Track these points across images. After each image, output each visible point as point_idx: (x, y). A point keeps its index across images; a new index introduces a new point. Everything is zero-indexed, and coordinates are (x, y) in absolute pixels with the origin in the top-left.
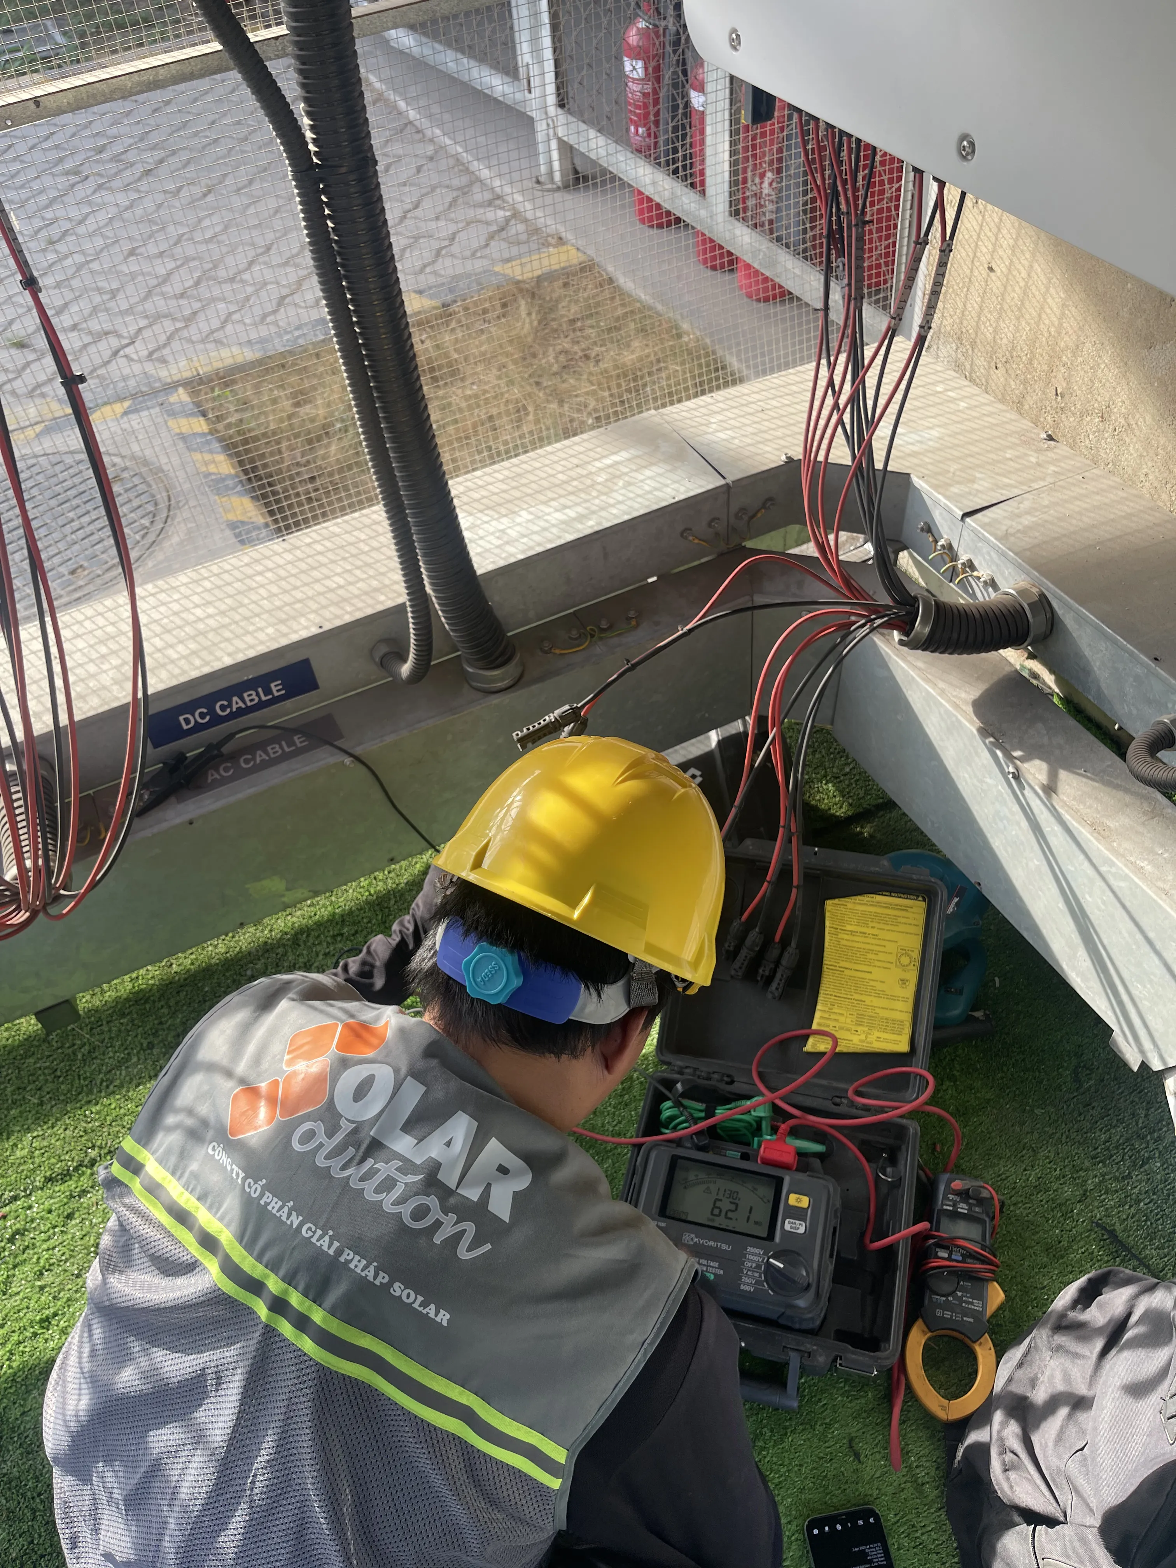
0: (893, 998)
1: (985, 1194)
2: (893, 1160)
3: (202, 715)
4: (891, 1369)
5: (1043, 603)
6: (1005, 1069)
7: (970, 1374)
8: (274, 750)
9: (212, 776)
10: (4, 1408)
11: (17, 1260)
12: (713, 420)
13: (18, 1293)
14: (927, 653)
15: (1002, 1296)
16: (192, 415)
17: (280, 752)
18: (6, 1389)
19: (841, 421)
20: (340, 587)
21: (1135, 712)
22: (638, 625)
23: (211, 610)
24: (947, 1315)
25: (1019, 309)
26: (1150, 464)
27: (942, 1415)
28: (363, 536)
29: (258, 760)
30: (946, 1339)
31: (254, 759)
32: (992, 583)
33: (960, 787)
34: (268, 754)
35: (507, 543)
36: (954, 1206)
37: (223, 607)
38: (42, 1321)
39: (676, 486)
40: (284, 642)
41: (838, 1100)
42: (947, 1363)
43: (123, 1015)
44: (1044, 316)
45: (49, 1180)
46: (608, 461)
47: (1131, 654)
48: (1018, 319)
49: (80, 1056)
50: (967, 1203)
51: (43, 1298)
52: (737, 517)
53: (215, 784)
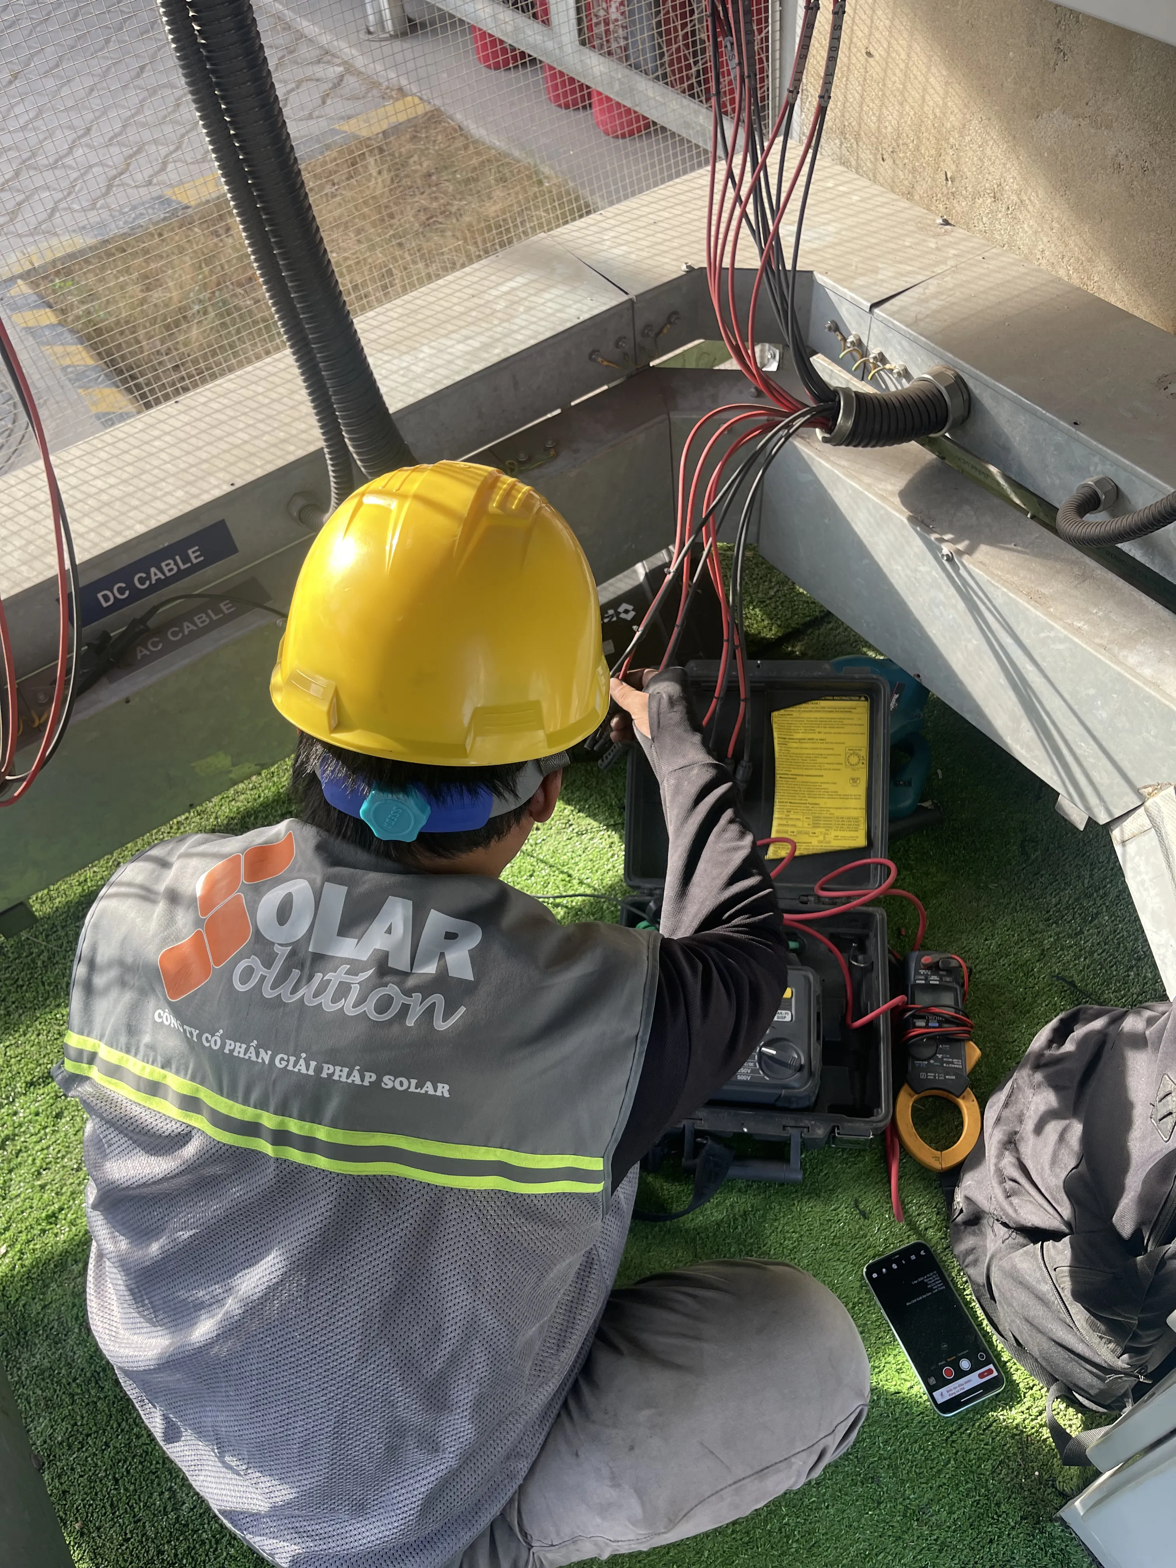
0: (846, 797)
1: (954, 964)
2: (862, 949)
3: (121, 591)
4: (884, 1133)
5: (959, 385)
6: (956, 852)
7: (957, 1127)
8: (201, 620)
9: (141, 653)
11: (12, 1165)
12: (606, 237)
13: (19, 1195)
14: (851, 448)
15: (977, 1053)
16: (37, 307)
17: (208, 621)
20: (246, 442)
21: (1057, 482)
22: (557, 455)
23: (112, 480)
24: (931, 1076)
25: (902, 93)
26: (1045, 240)
27: (937, 1165)
28: (260, 390)
29: (186, 632)
30: (931, 1099)
31: (182, 630)
32: (905, 374)
33: (893, 581)
34: (195, 624)
35: (413, 379)
36: (926, 979)
37: (125, 476)
38: (48, 1217)
39: (578, 305)
40: (196, 503)
41: (805, 899)
42: (934, 1120)
43: (78, 918)
44: (927, 97)
45: (31, 1084)
46: (504, 288)
47: (1051, 423)
48: (901, 104)
49: (39, 963)
50: (938, 975)
51: (45, 1196)
52: (643, 334)
53: (147, 660)
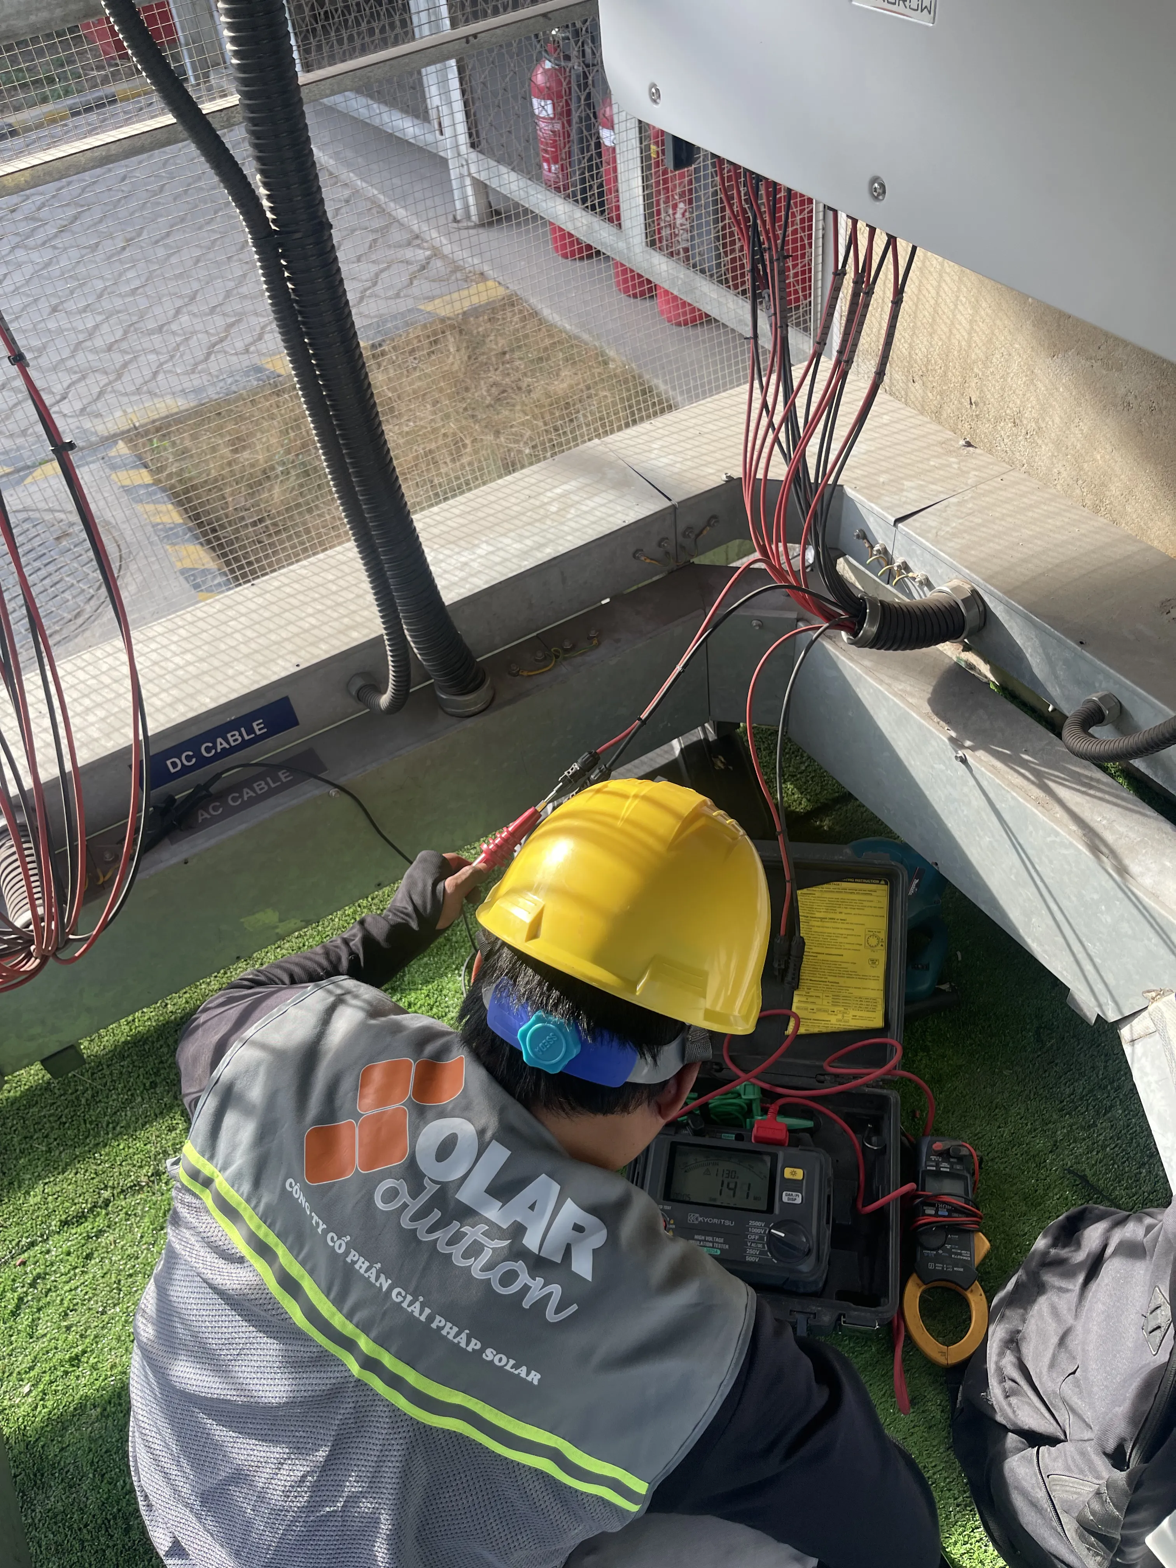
0: (864, 978)
1: (964, 1152)
2: (877, 1131)
3: (188, 758)
4: (891, 1323)
5: (975, 598)
6: (973, 1036)
7: (965, 1321)
8: (260, 787)
9: (202, 816)
12: (655, 446)
14: (874, 650)
15: (987, 1244)
16: (135, 467)
17: (266, 788)
19: (776, 440)
20: (314, 627)
21: (1067, 692)
22: (599, 643)
23: (190, 658)
24: (939, 1267)
27: (942, 1360)
28: (331, 577)
29: (245, 798)
30: (939, 1291)
31: (241, 796)
32: (927, 583)
33: (914, 774)
34: (254, 791)
36: (937, 1165)
37: (202, 654)
39: (624, 510)
40: (263, 682)
41: (822, 1078)
42: (942, 1313)
43: (123, 1058)
44: (955, 331)
45: (65, 1223)
46: (558, 491)
47: (1059, 640)
49: (83, 1101)
50: (949, 1162)
51: (70, 1337)
52: (684, 535)
53: (207, 823)
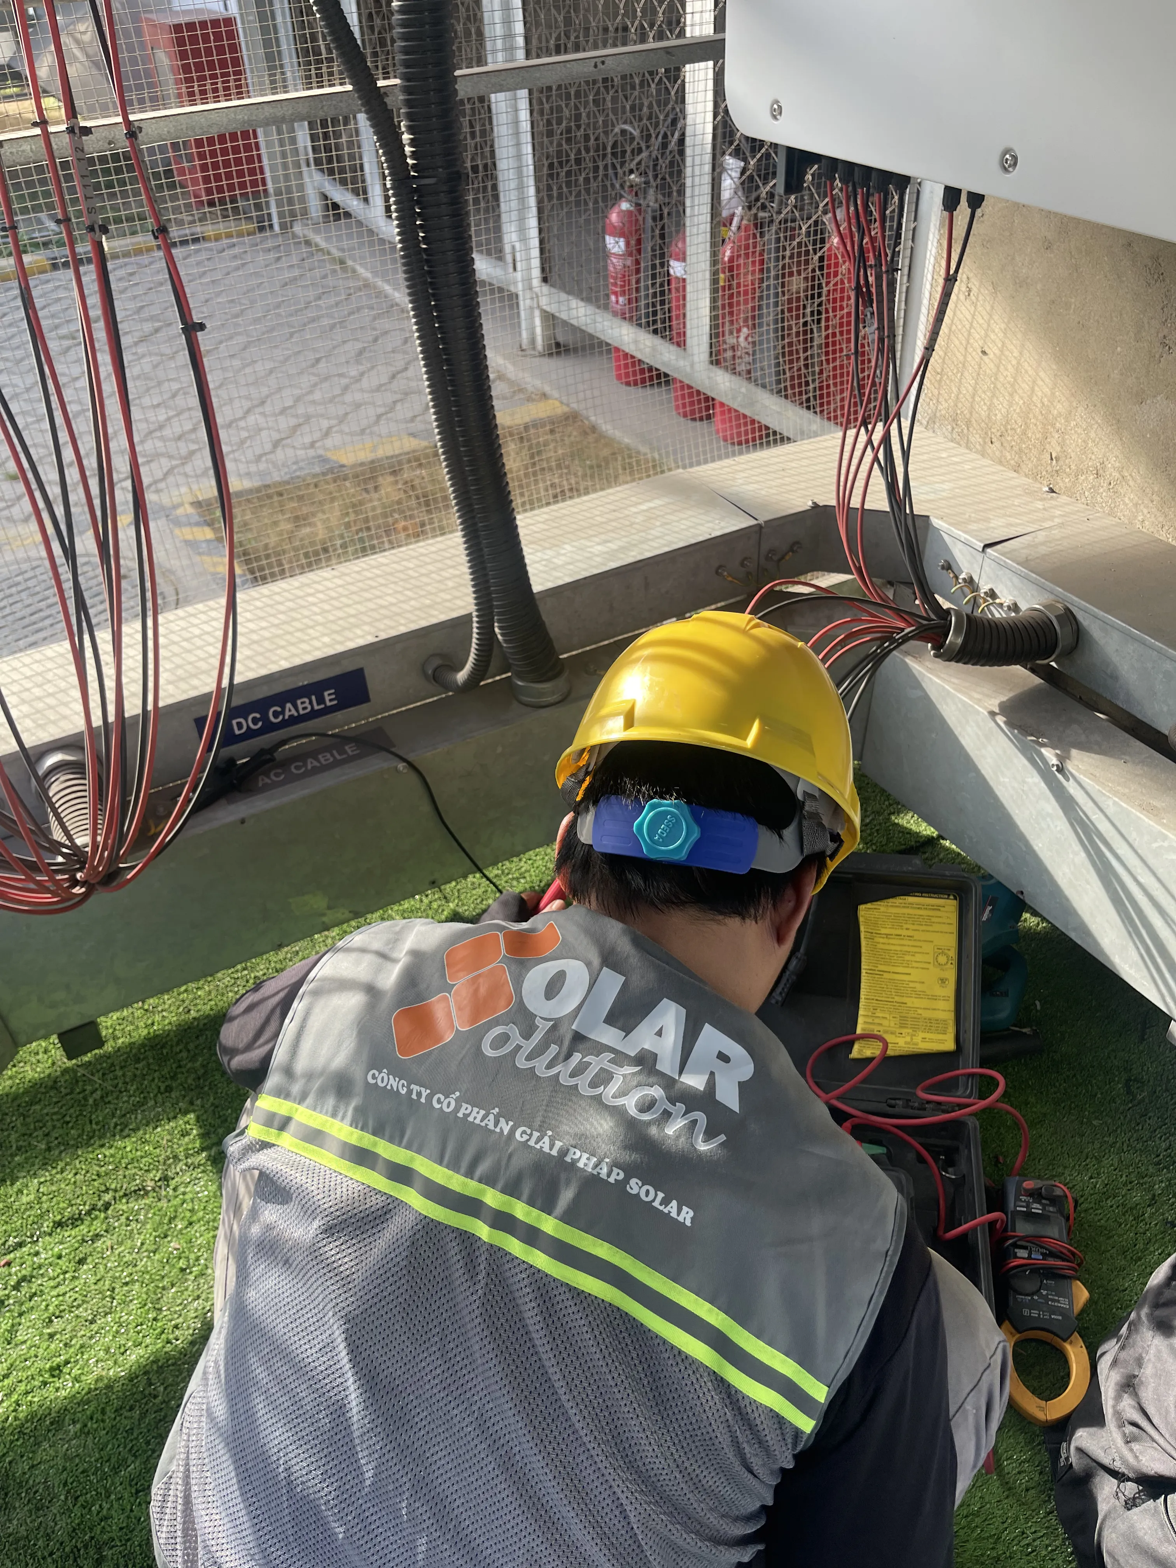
0: (934, 998)
1: (1058, 1192)
2: (955, 1160)
3: (255, 722)
5: (1068, 617)
6: (1057, 1084)
7: (1063, 1378)
8: (325, 758)
9: (262, 781)
10: (10, 1463)
11: (24, 1308)
12: (739, 477)
13: (25, 1342)
14: (960, 664)
15: (1086, 1295)
16: (200, 525)
17: (332, 759)
18: (12, 1442)
20: (392, 604)
24: (1035, 1313)
25: (1012, 386)
26: (1145, 511)
27: (1041, 1416)
28: (411, 565)
29: (309, 767)
30: (1034, 1344)
31: (305, 765)
32: (1015, 607)
34: (319, 761)
35: (554, 569)
37: (276, 622)
38: (52, 1369)
39: (710, 525)
40: (340, 649)
42: (1037, 1368)
43: (138, 1061)
44: (1036, 388)
45: (59, 1224)
46: (644, 507)
48: (1011, 395)
49: (91, 1101)
50: (1040, 1203)
51: (53, 1346)
52: (767, 558)
53: (266, 788)
